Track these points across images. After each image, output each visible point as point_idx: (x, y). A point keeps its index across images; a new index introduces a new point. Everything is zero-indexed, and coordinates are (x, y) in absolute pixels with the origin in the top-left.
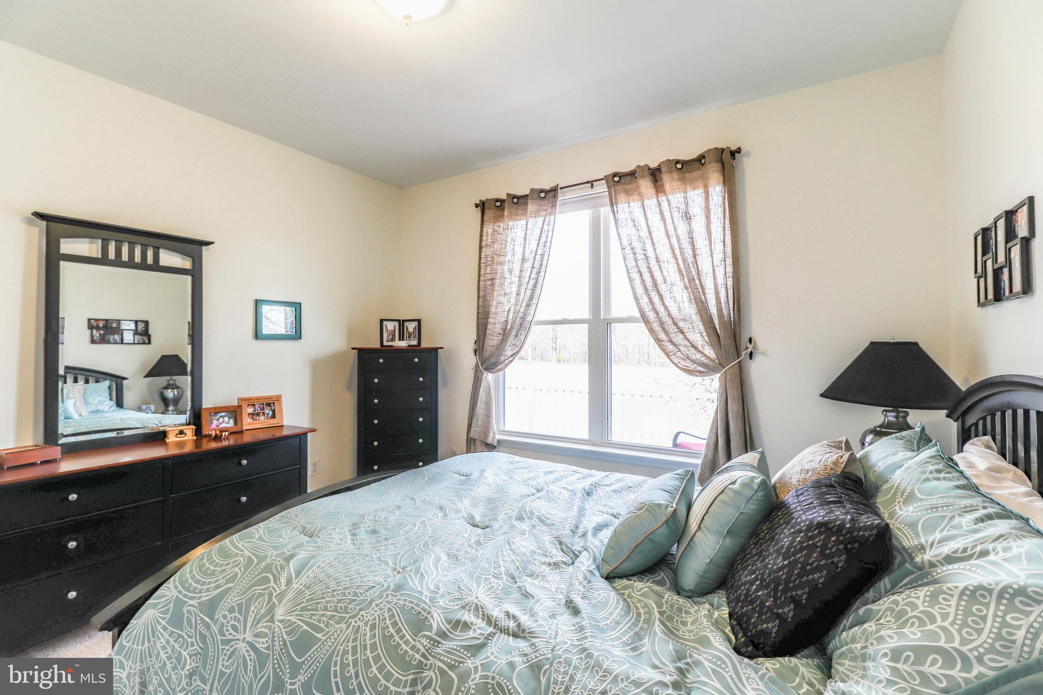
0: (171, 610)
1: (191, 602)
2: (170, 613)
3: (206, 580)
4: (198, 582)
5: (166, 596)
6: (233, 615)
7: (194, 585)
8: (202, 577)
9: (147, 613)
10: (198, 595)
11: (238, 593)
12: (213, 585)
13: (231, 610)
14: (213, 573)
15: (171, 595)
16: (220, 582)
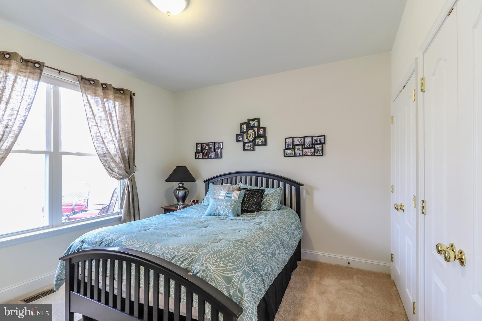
0: (245, 276)
1: (246, 267)
2: (245, 277)
3: (241, 260)
4: (240, 263)
5: (240, 276)
6: (254, 256)
7: (240, 264)
8: (239, 261)
9: (243, 286)
10: (244, 264)
11: (248, 252)
12: (243, 259)
13: (252, 256)
14: (238, 258)
15: (241, 274)
16: (242, 256)
